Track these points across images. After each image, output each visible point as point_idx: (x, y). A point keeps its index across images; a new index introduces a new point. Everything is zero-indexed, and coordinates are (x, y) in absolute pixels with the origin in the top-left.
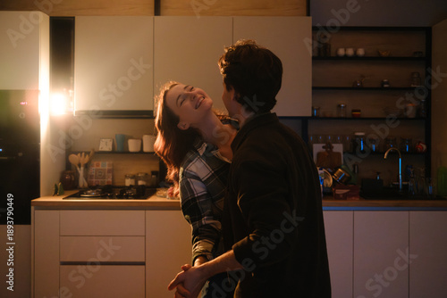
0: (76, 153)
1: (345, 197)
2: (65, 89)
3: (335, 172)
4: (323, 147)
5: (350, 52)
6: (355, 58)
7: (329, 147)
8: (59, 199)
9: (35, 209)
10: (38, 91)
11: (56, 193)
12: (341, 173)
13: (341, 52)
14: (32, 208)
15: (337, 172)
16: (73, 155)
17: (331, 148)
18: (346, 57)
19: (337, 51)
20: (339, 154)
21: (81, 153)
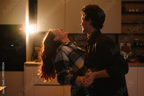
0: (37, 46)
1: (134, 62)
2: (33, 24)
3: (129, 53)
4: (124, 44)
5: (133, 10)
6: (135, 13)
7: (126, 44)
8: (33, 63)
9: (25, 66)
10: (25, 25)
11: (32, 60)
12: (131, 54)
13: (130, 11)
14: (24, 66)
15: (130, 53)
16: (36, 47)
17: (126, 45)
18: (132, 13)
19: (128, 10)
20: (129, 47)
21: (39, 46)
